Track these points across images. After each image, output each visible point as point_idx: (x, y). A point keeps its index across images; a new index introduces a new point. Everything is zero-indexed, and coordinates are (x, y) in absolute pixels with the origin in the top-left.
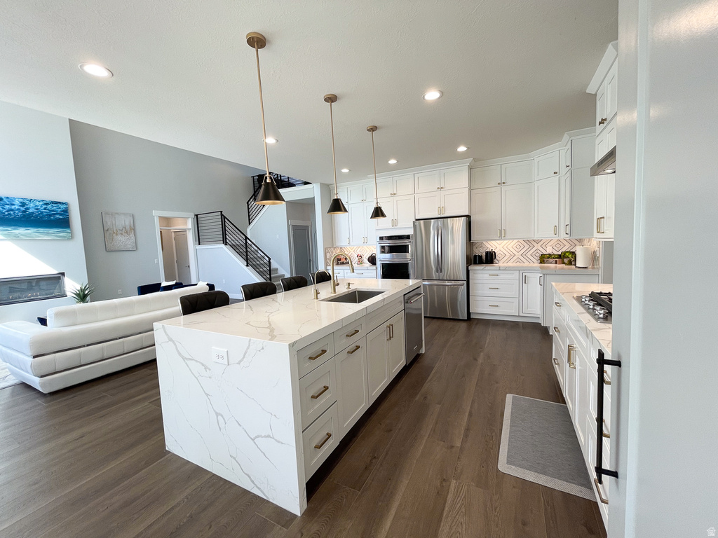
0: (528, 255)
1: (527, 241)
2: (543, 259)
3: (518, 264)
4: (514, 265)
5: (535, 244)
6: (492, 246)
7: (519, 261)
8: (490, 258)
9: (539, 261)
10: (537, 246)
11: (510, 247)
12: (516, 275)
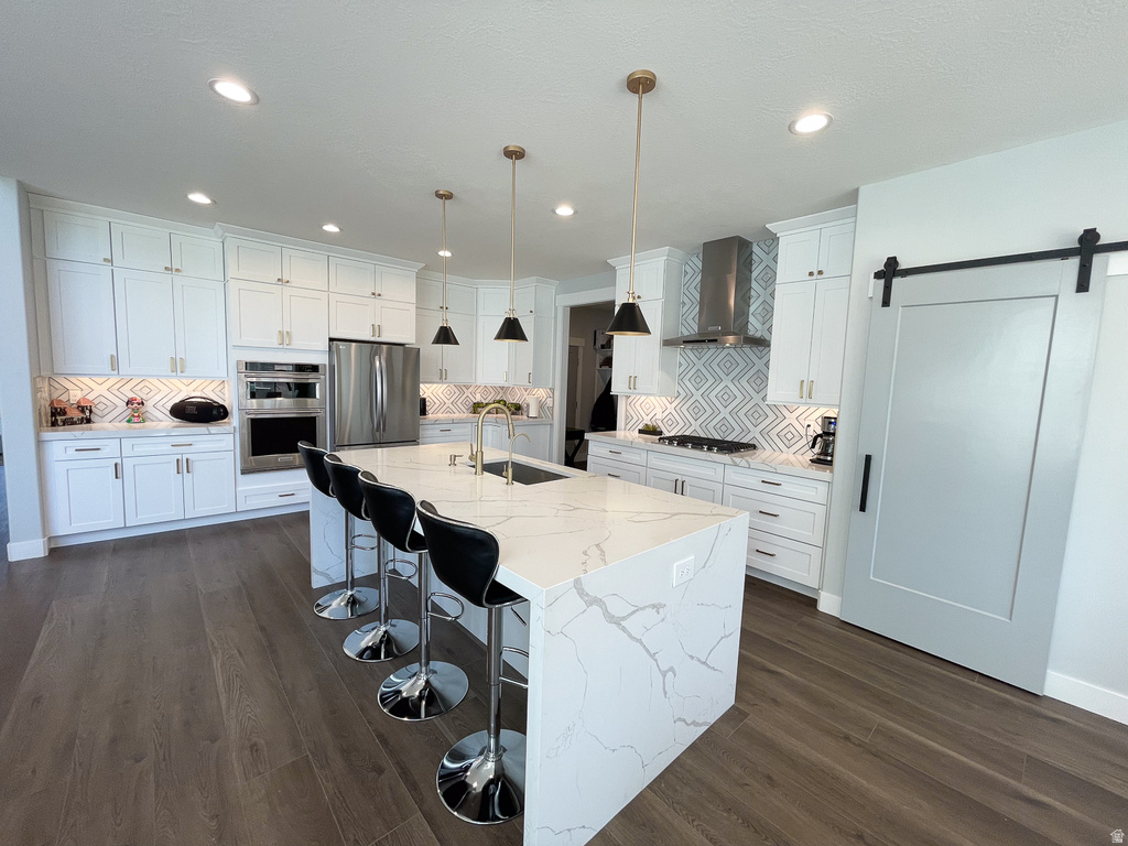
2: (476, 408)
7: (449, 410)
9: (471, 411)
10: (468, 393)
12: (468, 428)
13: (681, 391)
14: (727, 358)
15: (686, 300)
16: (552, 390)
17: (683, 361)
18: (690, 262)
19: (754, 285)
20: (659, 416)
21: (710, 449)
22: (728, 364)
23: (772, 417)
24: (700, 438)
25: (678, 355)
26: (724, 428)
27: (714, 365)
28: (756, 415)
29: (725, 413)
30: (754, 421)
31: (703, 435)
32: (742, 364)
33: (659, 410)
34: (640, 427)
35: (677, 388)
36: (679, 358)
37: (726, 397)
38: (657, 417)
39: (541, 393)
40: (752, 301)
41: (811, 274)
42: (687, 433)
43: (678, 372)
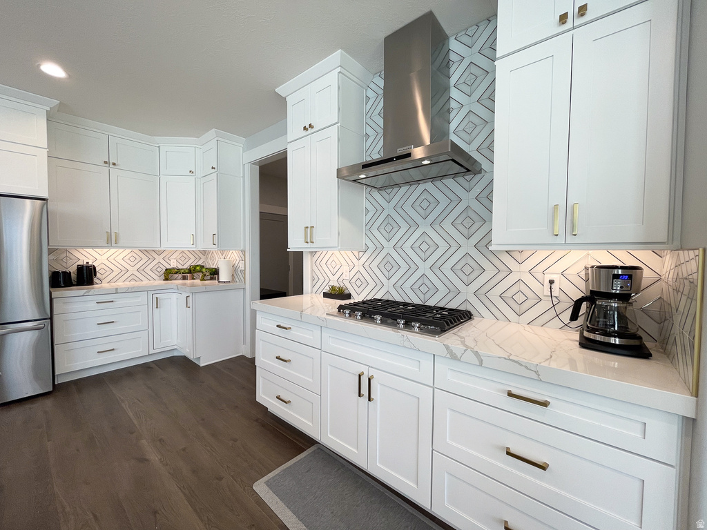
0: (147, 270)
1: (145, 252)
2: (169, 274)
3: (133, 283)
4: (128, 284)
5: (156, 256)
6: (86, 256)
7: (133, 278)
8: (86, 276)
9: (163, 277)
10: (159, 259)
11: (119, 259)
12: (143, 298)
13: (370, 244)
14: (423, 197)
15: (370, 131)
16: (243, 252)
17: (370, 207)
18: (372, 86)
19: (454, 93)
20: (347, 276)
21: (408, 325)
22: (425, 204)
23: (490, 271)
24: (395, 304)
25: (363, 200)
26: (424, 289)
27: (407, 207)
28: (467, 270)
29: (424, 268)
30: (465, 278)
31: (399, 299)
32: (444, 201)
33: (345, 269)
34: (327, 290)
35: (364, 240)
36: (365, 204)
37: (424, 247)
38: (343, 277)
39: (234, 256)
40: (452, 115)
41: (563, 18)
42: (378, 296)
43: (365, 219)
